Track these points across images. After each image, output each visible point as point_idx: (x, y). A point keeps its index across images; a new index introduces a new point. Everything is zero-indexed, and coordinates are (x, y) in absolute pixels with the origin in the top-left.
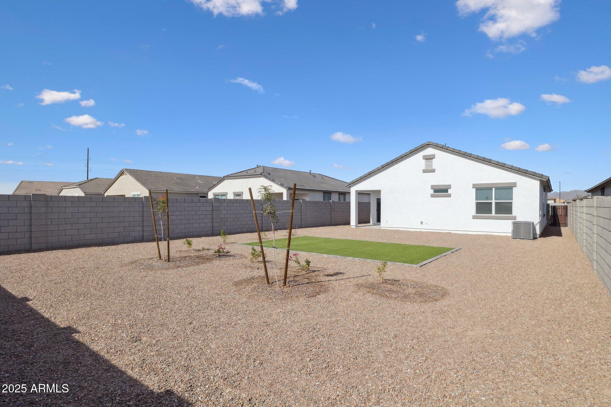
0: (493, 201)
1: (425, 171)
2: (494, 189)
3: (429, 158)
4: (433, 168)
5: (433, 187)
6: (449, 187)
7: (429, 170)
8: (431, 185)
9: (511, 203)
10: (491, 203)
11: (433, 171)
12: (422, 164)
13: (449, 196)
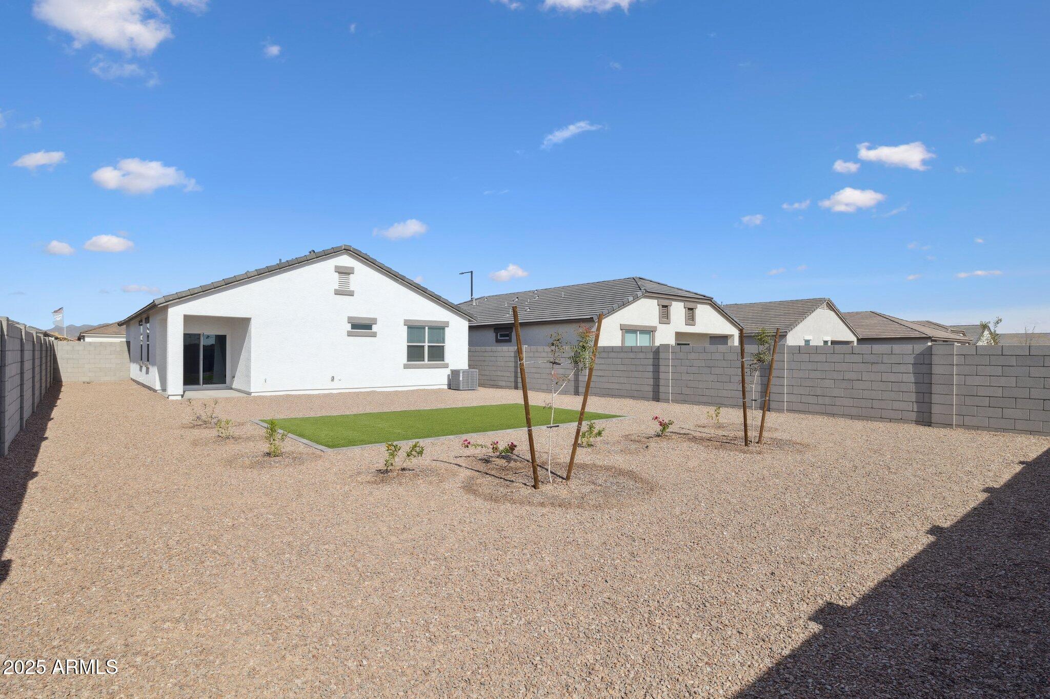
0: (426, 344)
1: (338, 293)
2: (427, 328)
3: (344, 272)
4: (352, 288)
5: (350, 319)
6: (374, 321)
7: (343, 292)
8: (348, 317)
9: (443, 346)
10: (423, 346)
11: (351, 294)
12: (334, 280)
13: (374, 335)
